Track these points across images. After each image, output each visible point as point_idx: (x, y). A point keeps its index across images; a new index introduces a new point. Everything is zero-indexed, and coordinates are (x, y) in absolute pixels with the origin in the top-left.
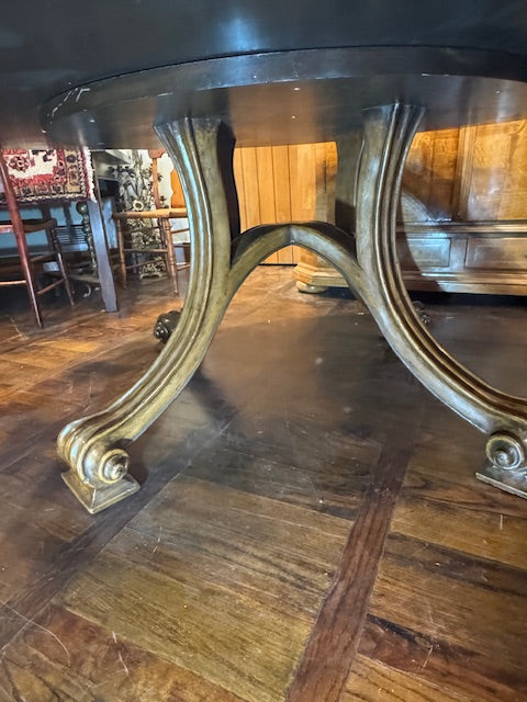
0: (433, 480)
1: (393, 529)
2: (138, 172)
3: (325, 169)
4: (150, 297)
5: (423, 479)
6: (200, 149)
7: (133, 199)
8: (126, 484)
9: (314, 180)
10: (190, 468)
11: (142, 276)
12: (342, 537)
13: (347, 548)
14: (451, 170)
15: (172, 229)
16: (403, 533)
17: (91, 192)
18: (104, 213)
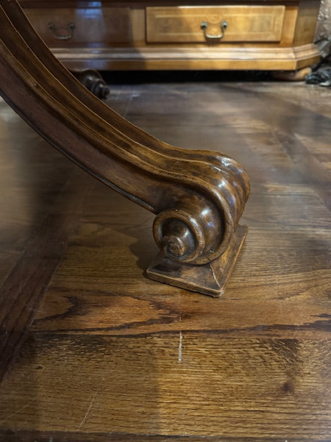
0: (86, 297)
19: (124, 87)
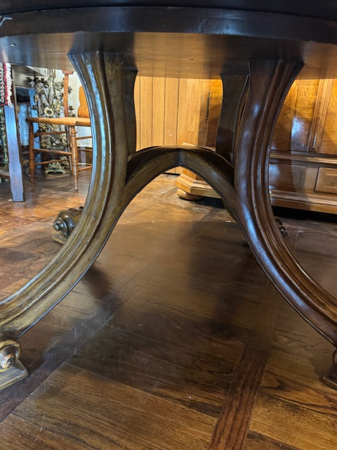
0: (287, 382)
1: (252, 429)
2: (51, 84)
3: (209, 99)
4: (53, 192)
5: (279, 381)
6: (109, 79)
7: (44, 106)
8: (15, 371)
9: (199, 108)
10: (75, 356)
11: (47, 172)
12: (206, 434)
13: (211, 445)
14: (311, 111)
15: (77, 136)
16: (260, 432)
17: (9, 98)
18: (19, 116)
19: (290, 221)
